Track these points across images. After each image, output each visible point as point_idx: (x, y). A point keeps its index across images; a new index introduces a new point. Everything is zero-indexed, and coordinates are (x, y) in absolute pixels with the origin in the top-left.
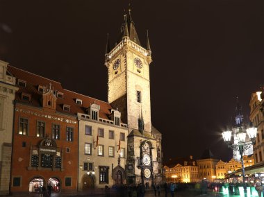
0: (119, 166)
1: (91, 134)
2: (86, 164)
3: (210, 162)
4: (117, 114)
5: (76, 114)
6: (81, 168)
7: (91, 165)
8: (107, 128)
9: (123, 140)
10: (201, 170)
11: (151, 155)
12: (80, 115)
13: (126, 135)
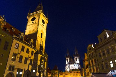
0: (28, 69)
1: (18, 48)
2: (10, 66)
3: (57, 71)
4: (32, 41)
5: (13, 36)
6: (7, 69)
7: (14, 67)
8: (26, 47)
13: (34, 52)
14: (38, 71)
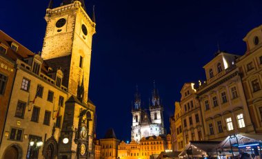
0: (53, 138)
1: (27, 91)
2: (13, 130)
3: (113, 142)
4: (60, 74)
5: (15, 60)
6: (7, 135)
7: (20, 132)
8: (47, 88)
9: (62, 105)
10: (103, 150)
11: (87, 127)
12: (19, 62)
13: (65, 100)
14: (75, 141)
